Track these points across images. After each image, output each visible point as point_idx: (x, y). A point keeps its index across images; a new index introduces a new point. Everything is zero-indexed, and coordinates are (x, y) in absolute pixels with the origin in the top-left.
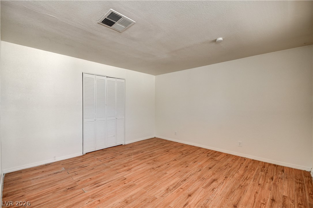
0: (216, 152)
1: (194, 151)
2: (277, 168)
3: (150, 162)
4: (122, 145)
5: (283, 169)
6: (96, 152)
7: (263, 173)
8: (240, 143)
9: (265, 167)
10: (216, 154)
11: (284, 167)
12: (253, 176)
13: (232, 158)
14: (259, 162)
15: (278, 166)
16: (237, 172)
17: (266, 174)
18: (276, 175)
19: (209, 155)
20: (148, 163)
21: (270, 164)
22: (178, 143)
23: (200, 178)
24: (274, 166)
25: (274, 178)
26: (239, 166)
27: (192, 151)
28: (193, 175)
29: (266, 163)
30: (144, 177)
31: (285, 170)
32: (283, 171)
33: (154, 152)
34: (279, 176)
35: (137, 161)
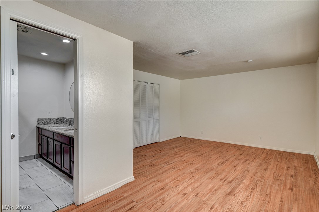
0: (240, 145)
1: (223, 145)
2: (289, 154)
3: (193, 152)
4: (157, 142)
5: (294, 154)
6: (142, 147)
7: (280, 156)
8: (260, 137)
9: (280, 153)
10: (240, 147)
11: (294, 153)
12: (273, 158)
13: (255, 149)
14: (276, 151)
15: (290, 152)
16: (261, 156)
17: (282, 157)
18: (289, 157)
19: (236, 147)
20: (193, 153)
21: (284, 152)
22: (204, 140)
23: (237, 159)
24: (287, 153)
25: (288, 158)
26: (262, 153)
27: (221, 146)
28: (230, 158)
29: (281, 151)
30: (197, 160)
31: (295, 155)
32: (294, 155)
33: (190, 146)
34: (292, 157)
35: (182, 152)
